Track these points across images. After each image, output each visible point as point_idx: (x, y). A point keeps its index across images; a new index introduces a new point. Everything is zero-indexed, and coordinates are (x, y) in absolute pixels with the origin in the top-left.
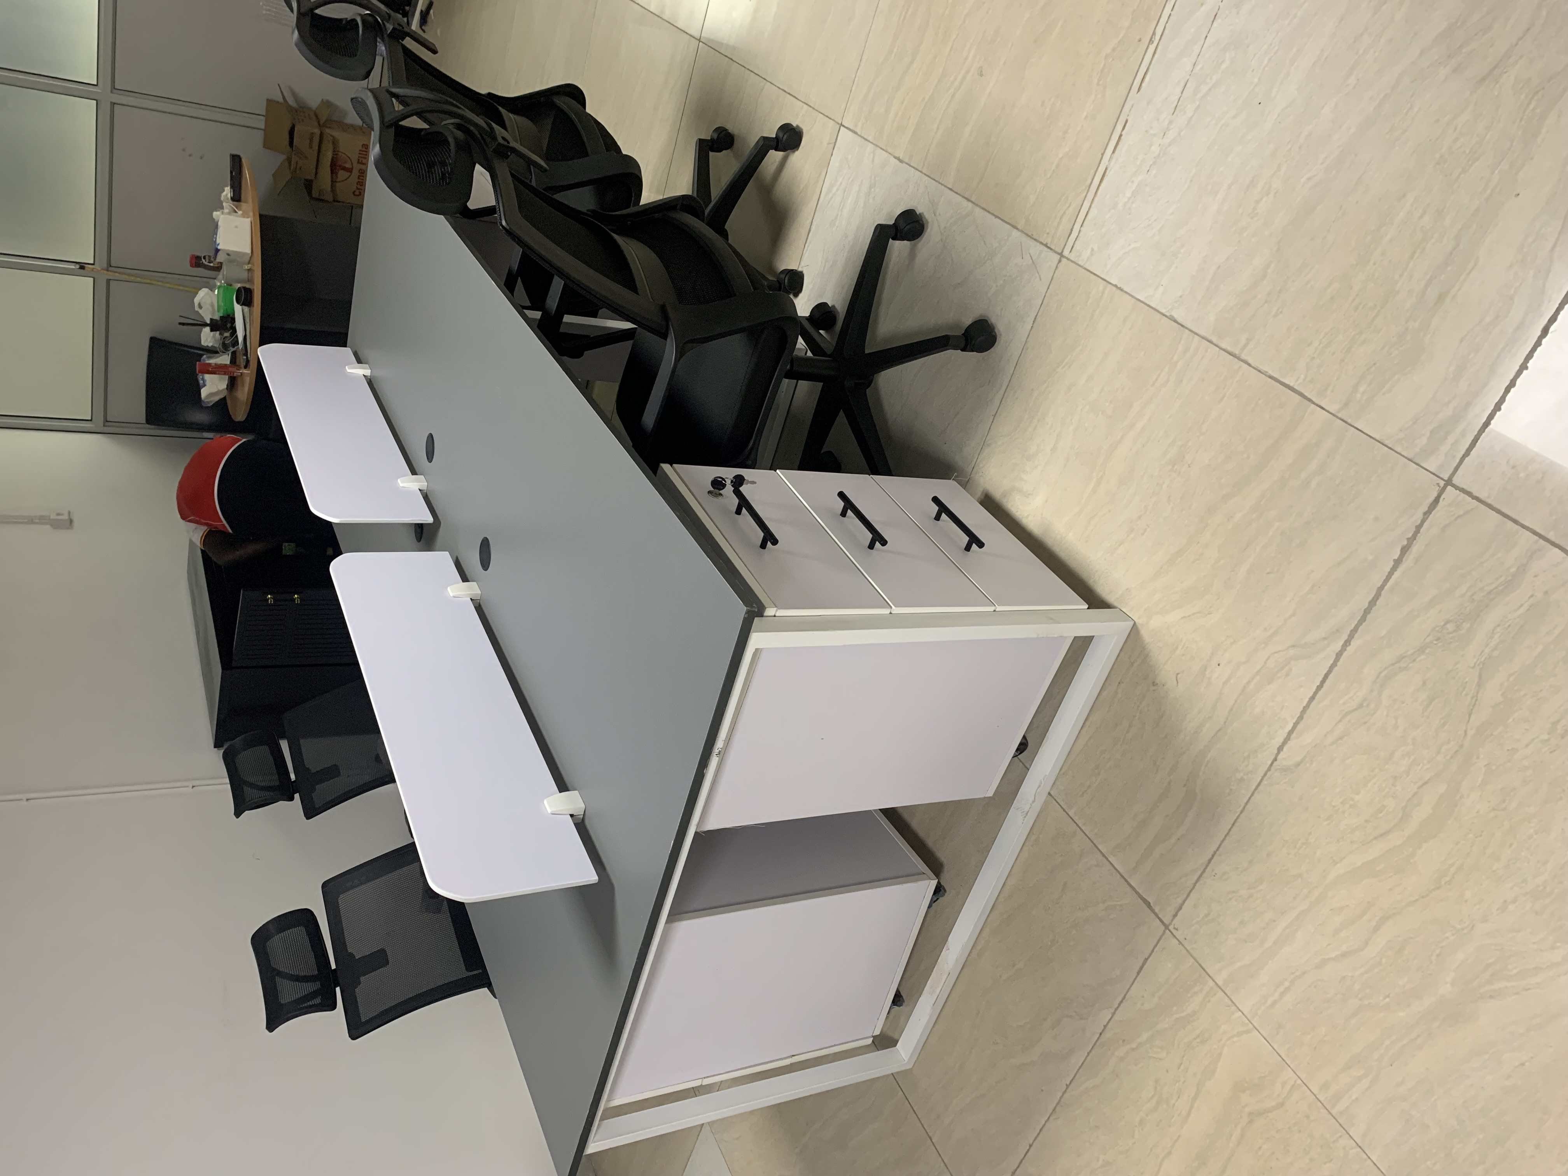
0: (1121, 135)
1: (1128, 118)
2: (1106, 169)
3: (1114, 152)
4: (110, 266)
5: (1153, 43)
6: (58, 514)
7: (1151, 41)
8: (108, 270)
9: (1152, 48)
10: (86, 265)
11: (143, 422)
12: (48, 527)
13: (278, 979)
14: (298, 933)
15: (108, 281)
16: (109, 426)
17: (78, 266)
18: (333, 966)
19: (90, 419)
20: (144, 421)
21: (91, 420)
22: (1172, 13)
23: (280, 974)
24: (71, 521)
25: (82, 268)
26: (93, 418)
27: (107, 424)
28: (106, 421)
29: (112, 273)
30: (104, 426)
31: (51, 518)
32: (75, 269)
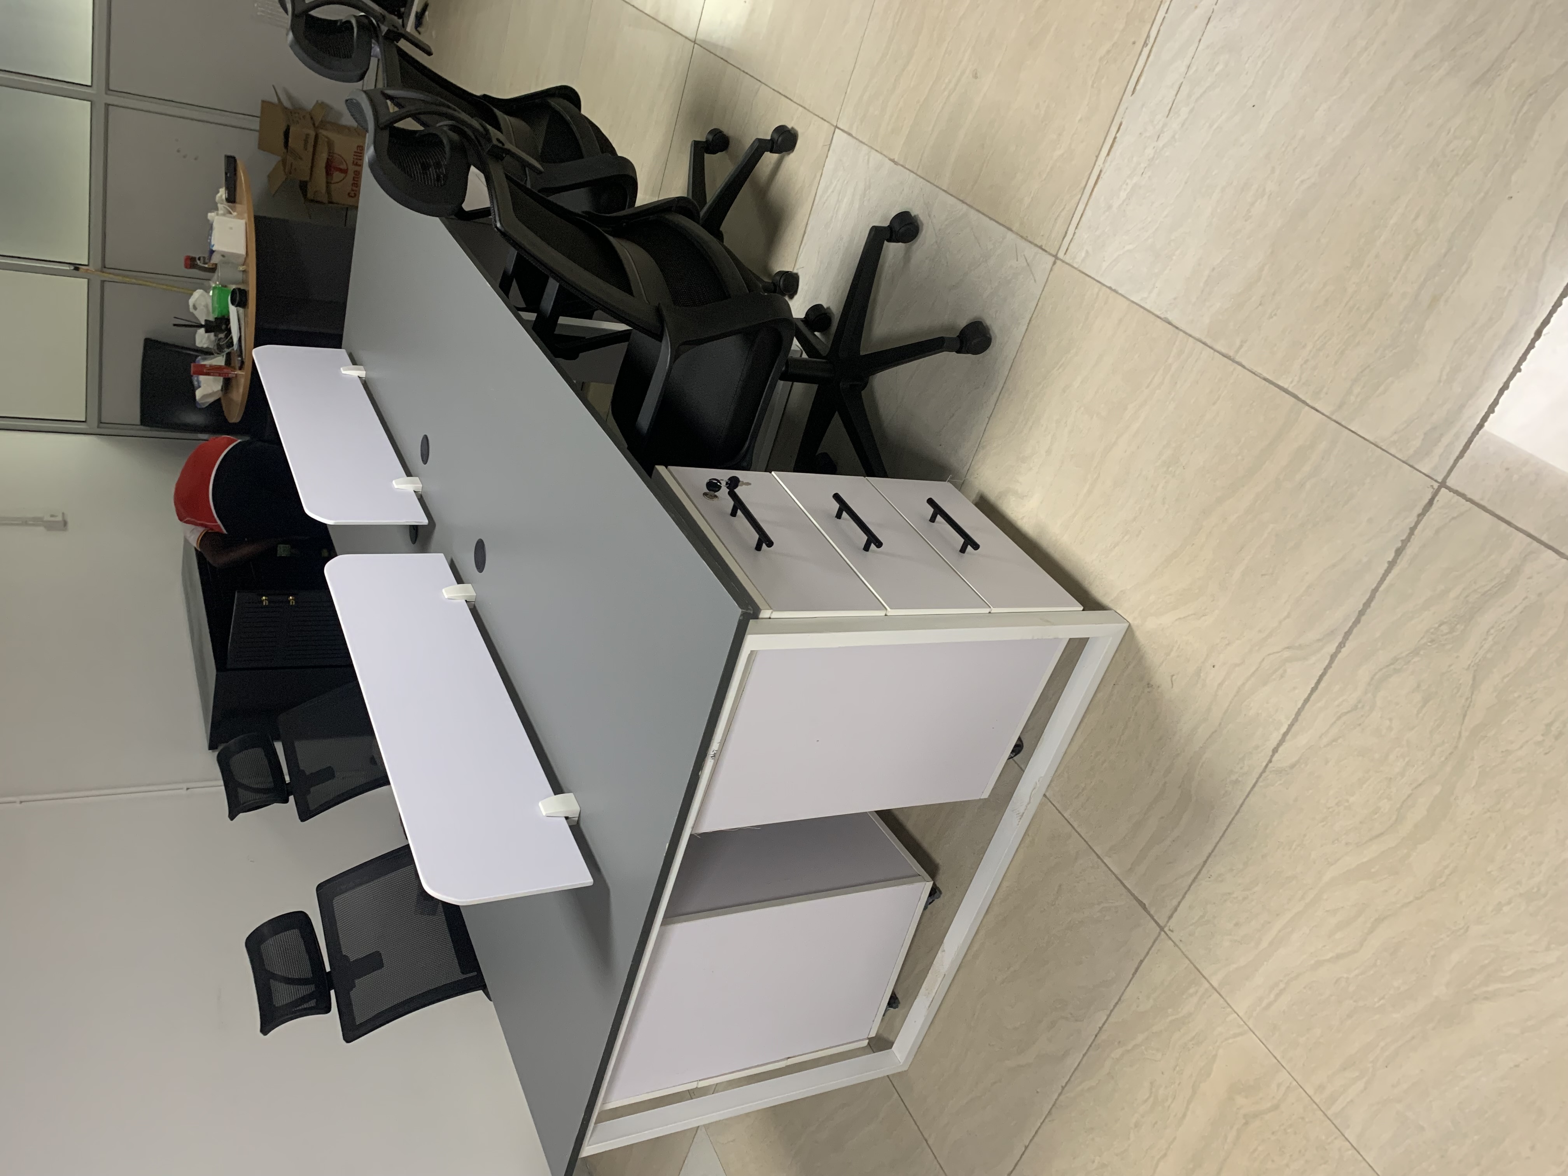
0: (1115, 138)
1: (1123, 120)
2: (1101, 171)
3: (1108, 154)
4: (105, 267)
5: (1147, 45)
6: (52, 516)
7: (1145, 44)
8: (101, 271)
9: (1146, 51)
10: (80, 267)
11: (137, 424)
12: (42, 528)
13: (271, 980)
14: (293, 935)
15: (103, 282)
16: (103, 428)
17: (72, 268)
19: (84, 420)
20: (139, 422)
21: (85, 422)
22: (1166, 15)
23: (275, 977)
24: (65, 523)
25: (77, 269)
26: (88, 419)
27: (101, 425)
28: (100, 422)
29: (106, 275)
30: (98, 427)
31: (45, 519)
32: (70, 270)
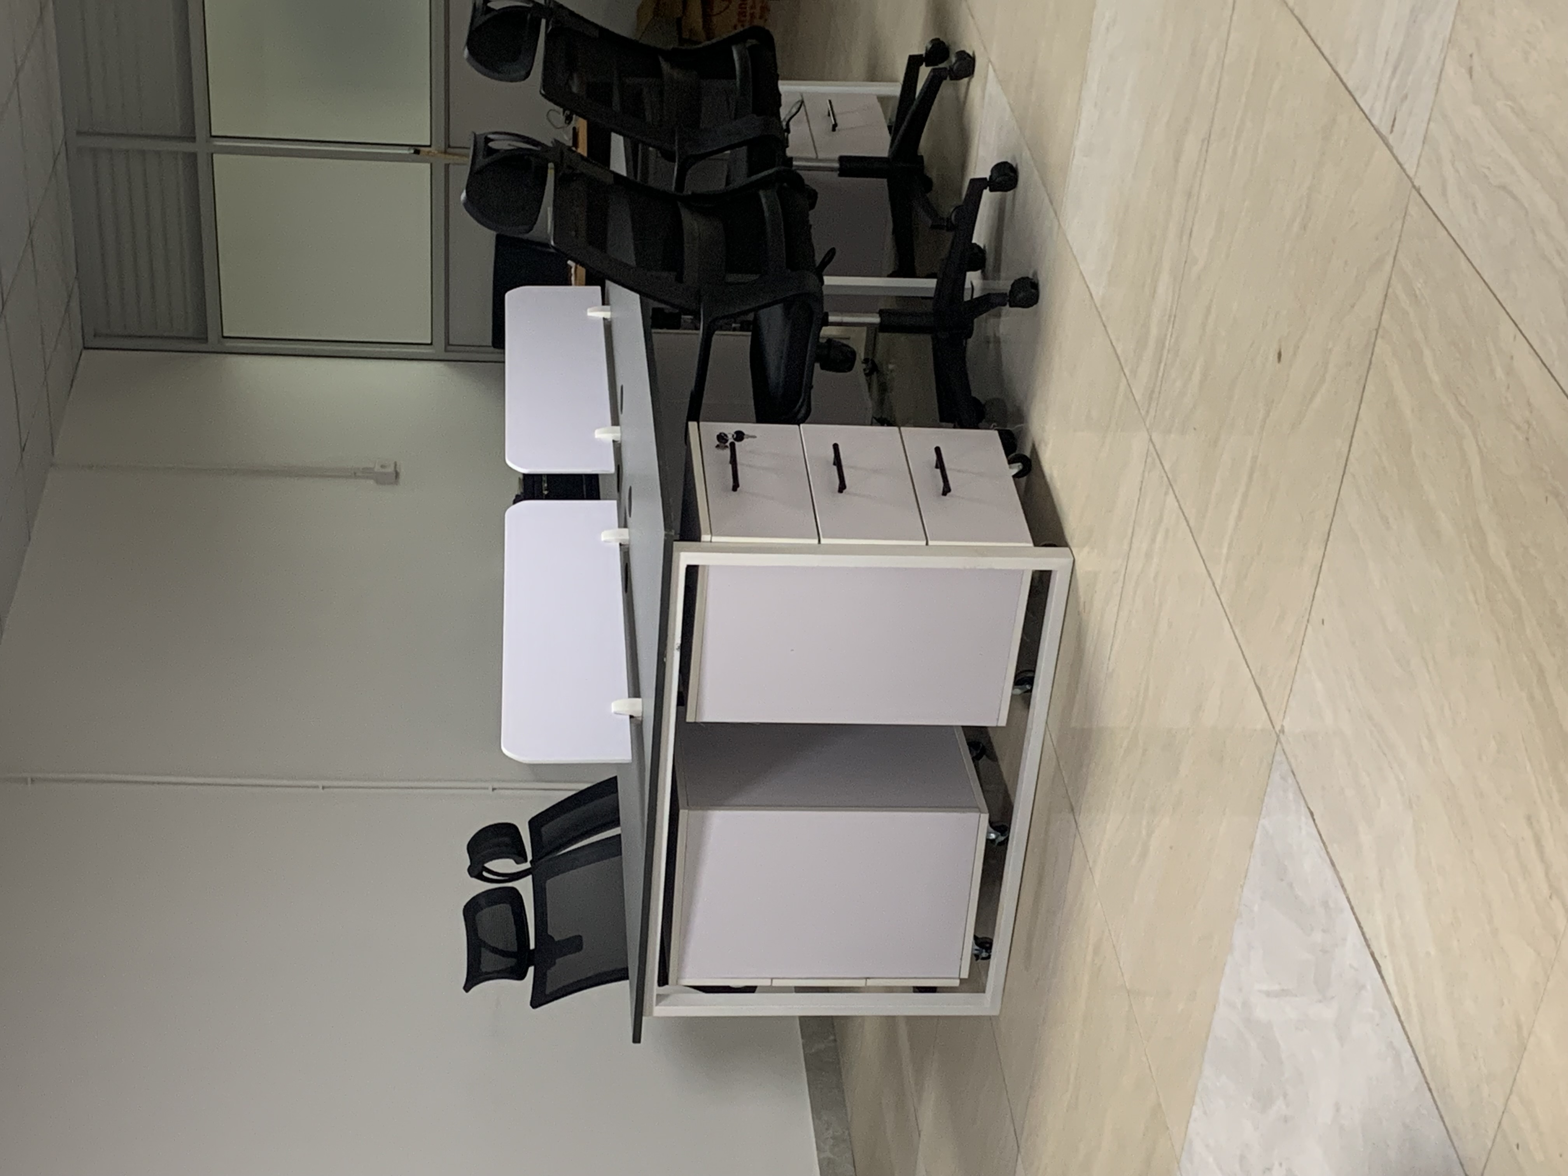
4: (449, 146)
6: (382, 467)
8: (445, 152)
10: (422, 149)
11: (488, 344)
12: (372, 482)
13: (483, 949)
14: (504, 909)
15: (447, 166)
16: (453, 351)
17: (412, 151)
18: (532, 946)
19: (429, 342)
20: (491, 344)
21: (431, 344)
23: (485, 945)
24: (397, 475)
25: (417, 152)
26: (434, 343)
27: (449, 348)
28: (448, 343)
29: (451, 157)
30: (446, 351)
31: (376, 470)
32: (410, 154)
